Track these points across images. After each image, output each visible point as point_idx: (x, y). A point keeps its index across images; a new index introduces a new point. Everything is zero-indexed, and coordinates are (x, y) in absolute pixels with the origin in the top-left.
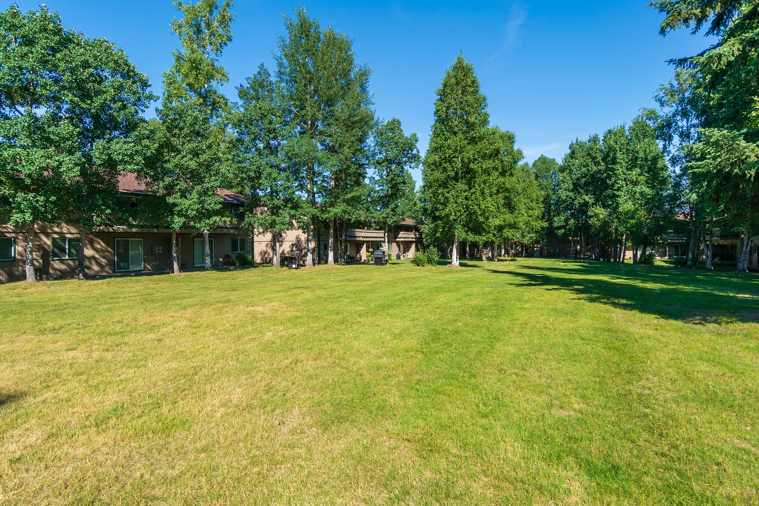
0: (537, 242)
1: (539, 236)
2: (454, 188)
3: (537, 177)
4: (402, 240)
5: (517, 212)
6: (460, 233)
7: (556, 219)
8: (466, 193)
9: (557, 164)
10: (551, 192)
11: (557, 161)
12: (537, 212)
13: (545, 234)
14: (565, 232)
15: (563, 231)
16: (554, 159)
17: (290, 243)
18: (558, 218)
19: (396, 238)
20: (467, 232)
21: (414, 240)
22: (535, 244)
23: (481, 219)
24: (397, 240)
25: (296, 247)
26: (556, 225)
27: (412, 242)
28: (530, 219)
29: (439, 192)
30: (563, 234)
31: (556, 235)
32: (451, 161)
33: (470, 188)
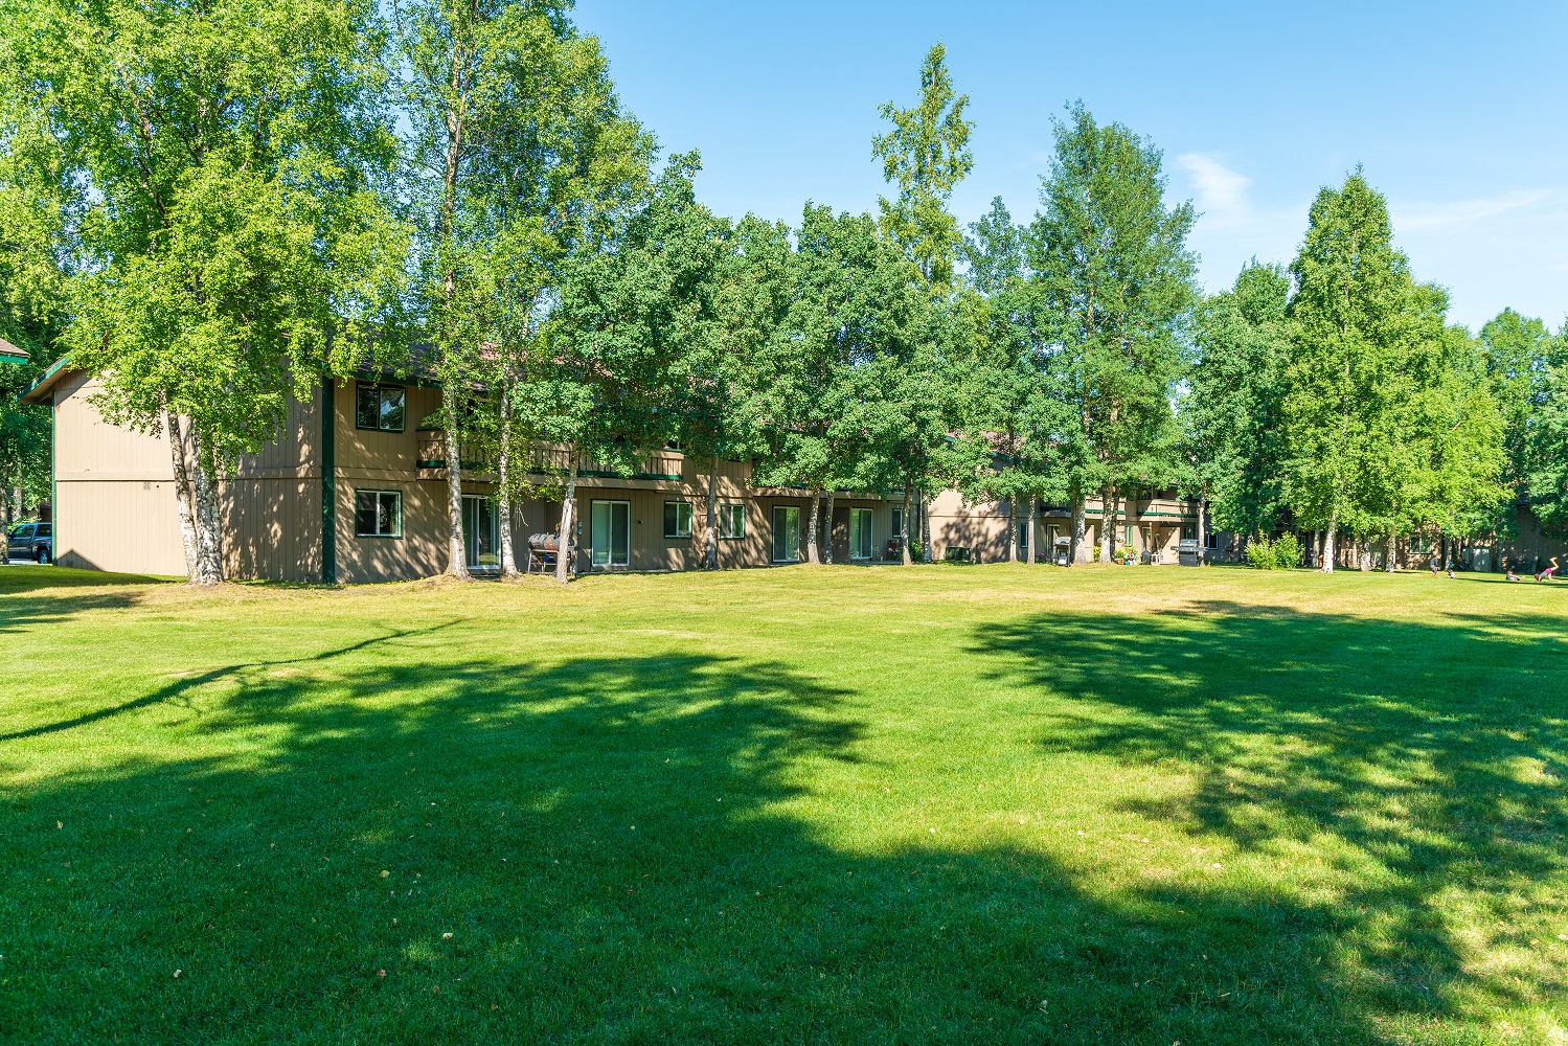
0: (1483, 533)
1: (1490, 518)
2: (1337, 427)
3: (1492, 366)
4: (1157, 519)
5: (1446, 466)
6: (1344, 510)
7: (1535, 477)
8: (1362, 438)
9: (1547, 334)
10: (1527, 408)
11: (1545, 325)
12: (1492, 467)
13: (1508, 514)
14: (1557, 511)
15: (1551, 507)
16: (1539, 322)
17: (943, 522)
18: (1542, 475)
19: (1140, 514)
20: (1356, 508)
21: (1178, 520)
22: (1477, 538)
23: (1389, 486)
24: (1143, 519)
25: (957, 531)
26: (1534, 492)
27: (1173, 525)
28: (1475, 480)
29: (1309, 432)
30: (1551, 515)
31: (1535, 518)
32: (1333, 376)
33: (1369, 427)
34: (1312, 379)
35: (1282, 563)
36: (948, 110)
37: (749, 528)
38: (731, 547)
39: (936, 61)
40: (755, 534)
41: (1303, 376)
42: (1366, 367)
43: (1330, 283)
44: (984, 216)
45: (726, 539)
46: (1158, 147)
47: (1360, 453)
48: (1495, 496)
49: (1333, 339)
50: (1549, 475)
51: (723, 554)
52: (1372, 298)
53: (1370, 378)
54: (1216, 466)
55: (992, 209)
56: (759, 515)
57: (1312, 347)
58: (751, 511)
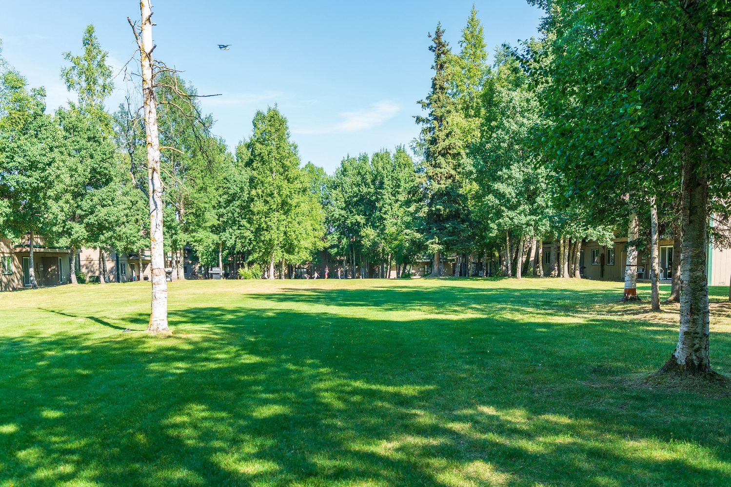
2: (274, 218)
13: (316, 254)
14: (338, 251)
15: (336, 250)
18: (332, 236)
20: (283, 252)
26: (329, 243)
30: (335, 253)
32: (271, 195)
33: (287, 218)
34: (262, 197)
35: (255, 276)
36: (99, 58)
37: (13, 269)
38: (7, 278)
39: (90, 31)
40: (16, 272)
41: (258, 195)
42: (285, 192)
43: (268, 155)
44: (115, 113)
45: (5, 275)
46: (195, 87)
47: (284, 229)
48: (322, 245)
49: (270, 179)
50: (334, 236)
51: (4, 283)
52: (285, 162)
53: (287, 196)
54: (227, 234)
55: (120, 109)
56: (17, 262)
57: (262, 182)
58: (13, 260)
